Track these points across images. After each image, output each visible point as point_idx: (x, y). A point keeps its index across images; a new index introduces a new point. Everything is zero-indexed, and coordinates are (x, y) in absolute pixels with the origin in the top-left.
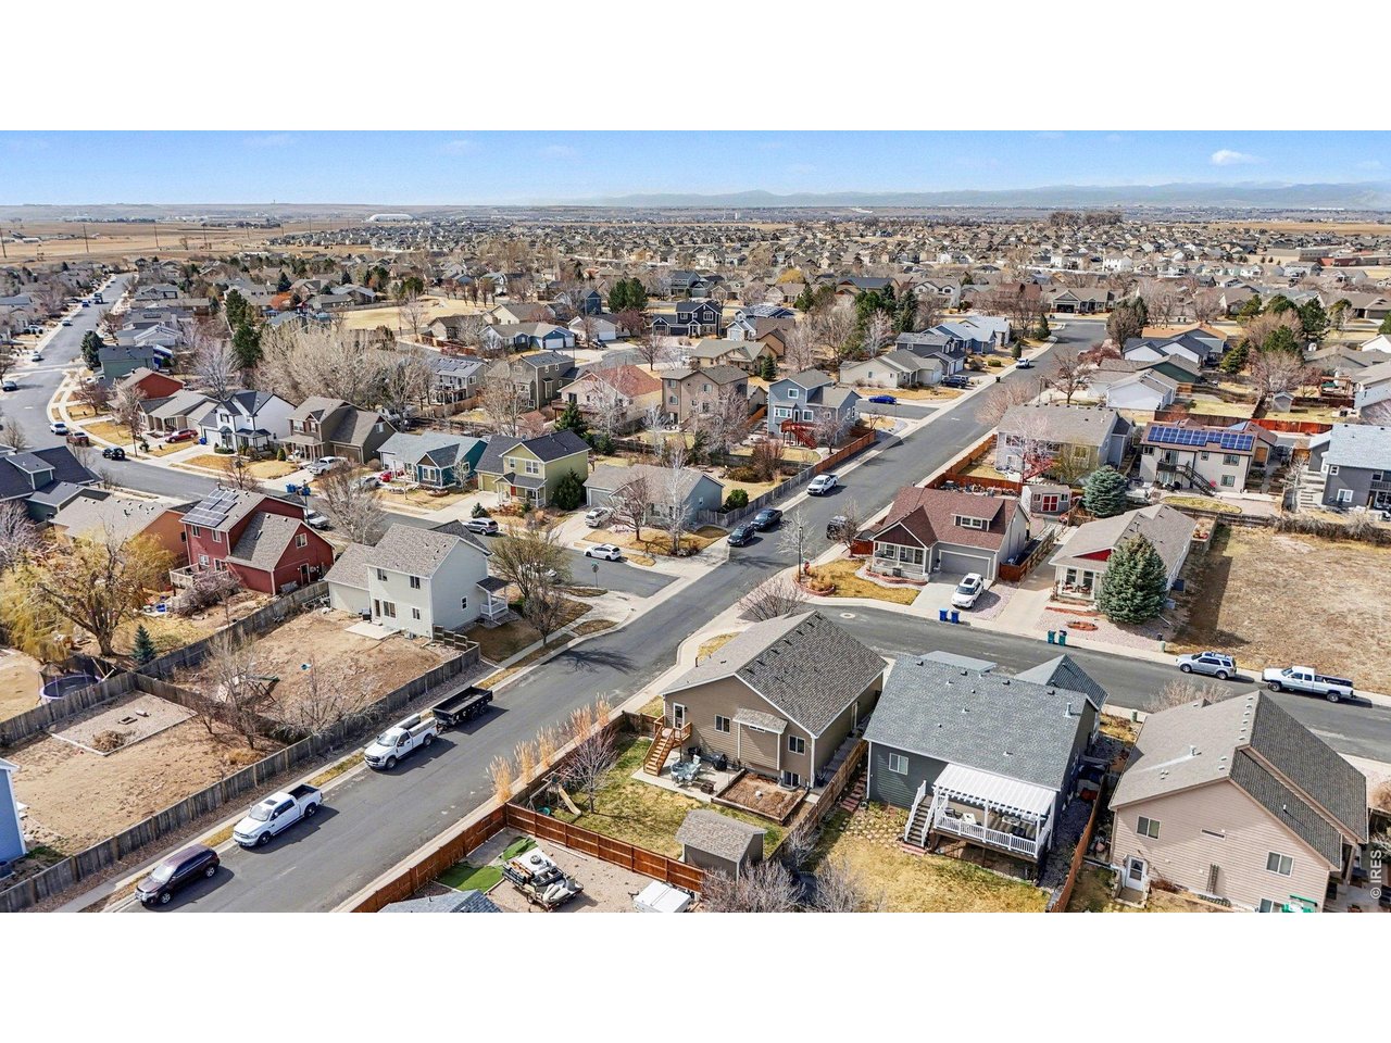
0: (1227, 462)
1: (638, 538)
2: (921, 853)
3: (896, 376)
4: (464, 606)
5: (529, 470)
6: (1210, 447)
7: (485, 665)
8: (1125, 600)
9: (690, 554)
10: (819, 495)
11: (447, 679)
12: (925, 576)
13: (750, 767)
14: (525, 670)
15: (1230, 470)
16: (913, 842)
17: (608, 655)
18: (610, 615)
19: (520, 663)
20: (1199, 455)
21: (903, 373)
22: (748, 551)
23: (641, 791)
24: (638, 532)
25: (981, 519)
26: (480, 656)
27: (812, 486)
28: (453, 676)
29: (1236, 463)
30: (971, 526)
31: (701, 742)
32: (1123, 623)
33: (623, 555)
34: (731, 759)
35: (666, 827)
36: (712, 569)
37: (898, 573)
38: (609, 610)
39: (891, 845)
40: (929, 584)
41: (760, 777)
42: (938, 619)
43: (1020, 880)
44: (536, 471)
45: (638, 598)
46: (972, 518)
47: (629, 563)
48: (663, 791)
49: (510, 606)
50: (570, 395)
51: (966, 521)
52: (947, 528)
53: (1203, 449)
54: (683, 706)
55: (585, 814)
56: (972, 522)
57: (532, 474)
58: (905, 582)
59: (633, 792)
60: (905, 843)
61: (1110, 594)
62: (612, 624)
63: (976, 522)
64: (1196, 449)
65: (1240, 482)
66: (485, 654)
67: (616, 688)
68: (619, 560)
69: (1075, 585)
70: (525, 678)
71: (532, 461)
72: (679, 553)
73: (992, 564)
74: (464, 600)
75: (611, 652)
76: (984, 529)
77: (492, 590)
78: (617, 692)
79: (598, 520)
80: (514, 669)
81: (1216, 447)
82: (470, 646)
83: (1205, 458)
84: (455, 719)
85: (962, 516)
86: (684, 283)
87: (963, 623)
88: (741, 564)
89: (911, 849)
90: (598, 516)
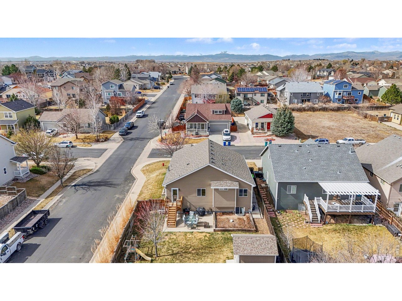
0: (262, 96)
1: (77, 138)
2: (320, 225)
3: (138, 85)
4: (5, 173)
5: (6, 116)
6: (256, 92)
7: (32, 200)
8: (284, 128)
9: (105, 141)
10: (141, 117)
11: (11, 211)
12: (208, 133)
13: (218, 210)
14: (57, 198)
15: (262, 98)
16: (314, 222)
17: (99, 182)
18: (86, 167)
19: (51, 195)
20: (254, 94)
21: (140, 84)
22: (130, 136)
23: (175, 237)
24: (77, 135)
25: (222, 110)
26: (26, 196)
27: (137, 114)
28: (14, 209)
29: (264, 96)
30: (218, 113)
31: (188, 204)
32: (282, 137)
33: (74, 145)
34: (207, 209)
35: (203, 251)
36: (119, 144)
37: (197, 134)
38: (84, 165)
39: (305, 226)
40: (210, 136)
41: (224, 213)
42: (223, 145)
43: (367, 225)
44: (11, 117)
45: (94, 158)
46: (218, 110)
47: (78, 147)
48: (186, 234)
49: (30, 171)
50: (7, 96)
51: (216, 112)
52: (210, 115)
53: (254, 92)
54: (177, 189)
55: (154, 259)
56: (218, 112)
57: (9, 119)
58: (201, 136)
59: (170, 239)
60: (311, 223)
61: (277, 127)
62: (90, 170)
63: (220, 112)
64: (253, 93)
65: (265, 101)
66: (28, 195)
67: (115, 194)
68: (72, 147)
69: (258, 128)
70: (60, 201)
71: (8, 112)
72: (101, 140)
73: (229, 125)
74: (5, 169)
75: (99, 180)
76: (223, 114)
77: (21, 162)
78: (117, 196)
79: (52, 133)
80: (51, 198)
81: (258, 92)
82: (18, 191)
83: (255, 95)
84: (32, 230)
85: (215, 110)
86: (31, 70)
87: (232, 145)
88: (131, 140)
89: (316, 226)
90: (52, 132)
